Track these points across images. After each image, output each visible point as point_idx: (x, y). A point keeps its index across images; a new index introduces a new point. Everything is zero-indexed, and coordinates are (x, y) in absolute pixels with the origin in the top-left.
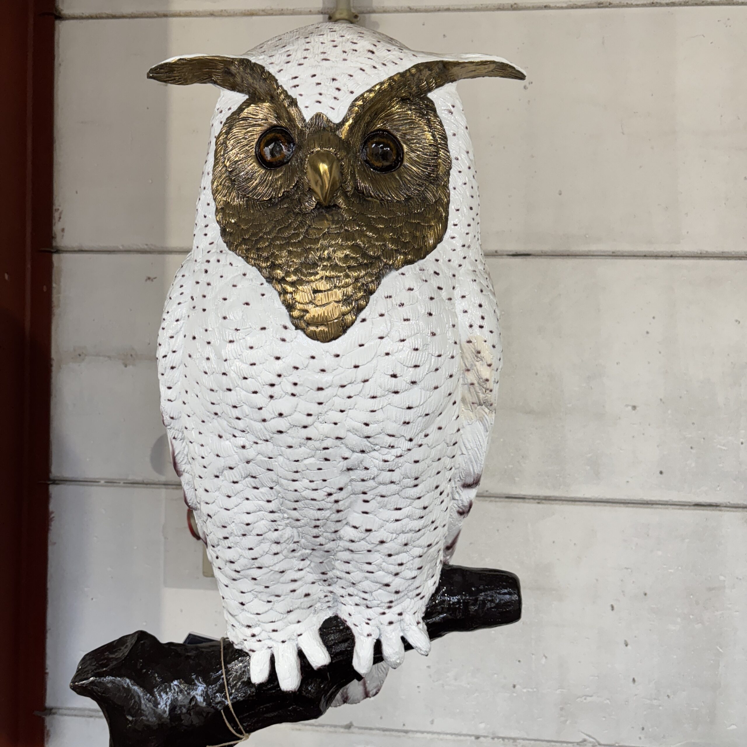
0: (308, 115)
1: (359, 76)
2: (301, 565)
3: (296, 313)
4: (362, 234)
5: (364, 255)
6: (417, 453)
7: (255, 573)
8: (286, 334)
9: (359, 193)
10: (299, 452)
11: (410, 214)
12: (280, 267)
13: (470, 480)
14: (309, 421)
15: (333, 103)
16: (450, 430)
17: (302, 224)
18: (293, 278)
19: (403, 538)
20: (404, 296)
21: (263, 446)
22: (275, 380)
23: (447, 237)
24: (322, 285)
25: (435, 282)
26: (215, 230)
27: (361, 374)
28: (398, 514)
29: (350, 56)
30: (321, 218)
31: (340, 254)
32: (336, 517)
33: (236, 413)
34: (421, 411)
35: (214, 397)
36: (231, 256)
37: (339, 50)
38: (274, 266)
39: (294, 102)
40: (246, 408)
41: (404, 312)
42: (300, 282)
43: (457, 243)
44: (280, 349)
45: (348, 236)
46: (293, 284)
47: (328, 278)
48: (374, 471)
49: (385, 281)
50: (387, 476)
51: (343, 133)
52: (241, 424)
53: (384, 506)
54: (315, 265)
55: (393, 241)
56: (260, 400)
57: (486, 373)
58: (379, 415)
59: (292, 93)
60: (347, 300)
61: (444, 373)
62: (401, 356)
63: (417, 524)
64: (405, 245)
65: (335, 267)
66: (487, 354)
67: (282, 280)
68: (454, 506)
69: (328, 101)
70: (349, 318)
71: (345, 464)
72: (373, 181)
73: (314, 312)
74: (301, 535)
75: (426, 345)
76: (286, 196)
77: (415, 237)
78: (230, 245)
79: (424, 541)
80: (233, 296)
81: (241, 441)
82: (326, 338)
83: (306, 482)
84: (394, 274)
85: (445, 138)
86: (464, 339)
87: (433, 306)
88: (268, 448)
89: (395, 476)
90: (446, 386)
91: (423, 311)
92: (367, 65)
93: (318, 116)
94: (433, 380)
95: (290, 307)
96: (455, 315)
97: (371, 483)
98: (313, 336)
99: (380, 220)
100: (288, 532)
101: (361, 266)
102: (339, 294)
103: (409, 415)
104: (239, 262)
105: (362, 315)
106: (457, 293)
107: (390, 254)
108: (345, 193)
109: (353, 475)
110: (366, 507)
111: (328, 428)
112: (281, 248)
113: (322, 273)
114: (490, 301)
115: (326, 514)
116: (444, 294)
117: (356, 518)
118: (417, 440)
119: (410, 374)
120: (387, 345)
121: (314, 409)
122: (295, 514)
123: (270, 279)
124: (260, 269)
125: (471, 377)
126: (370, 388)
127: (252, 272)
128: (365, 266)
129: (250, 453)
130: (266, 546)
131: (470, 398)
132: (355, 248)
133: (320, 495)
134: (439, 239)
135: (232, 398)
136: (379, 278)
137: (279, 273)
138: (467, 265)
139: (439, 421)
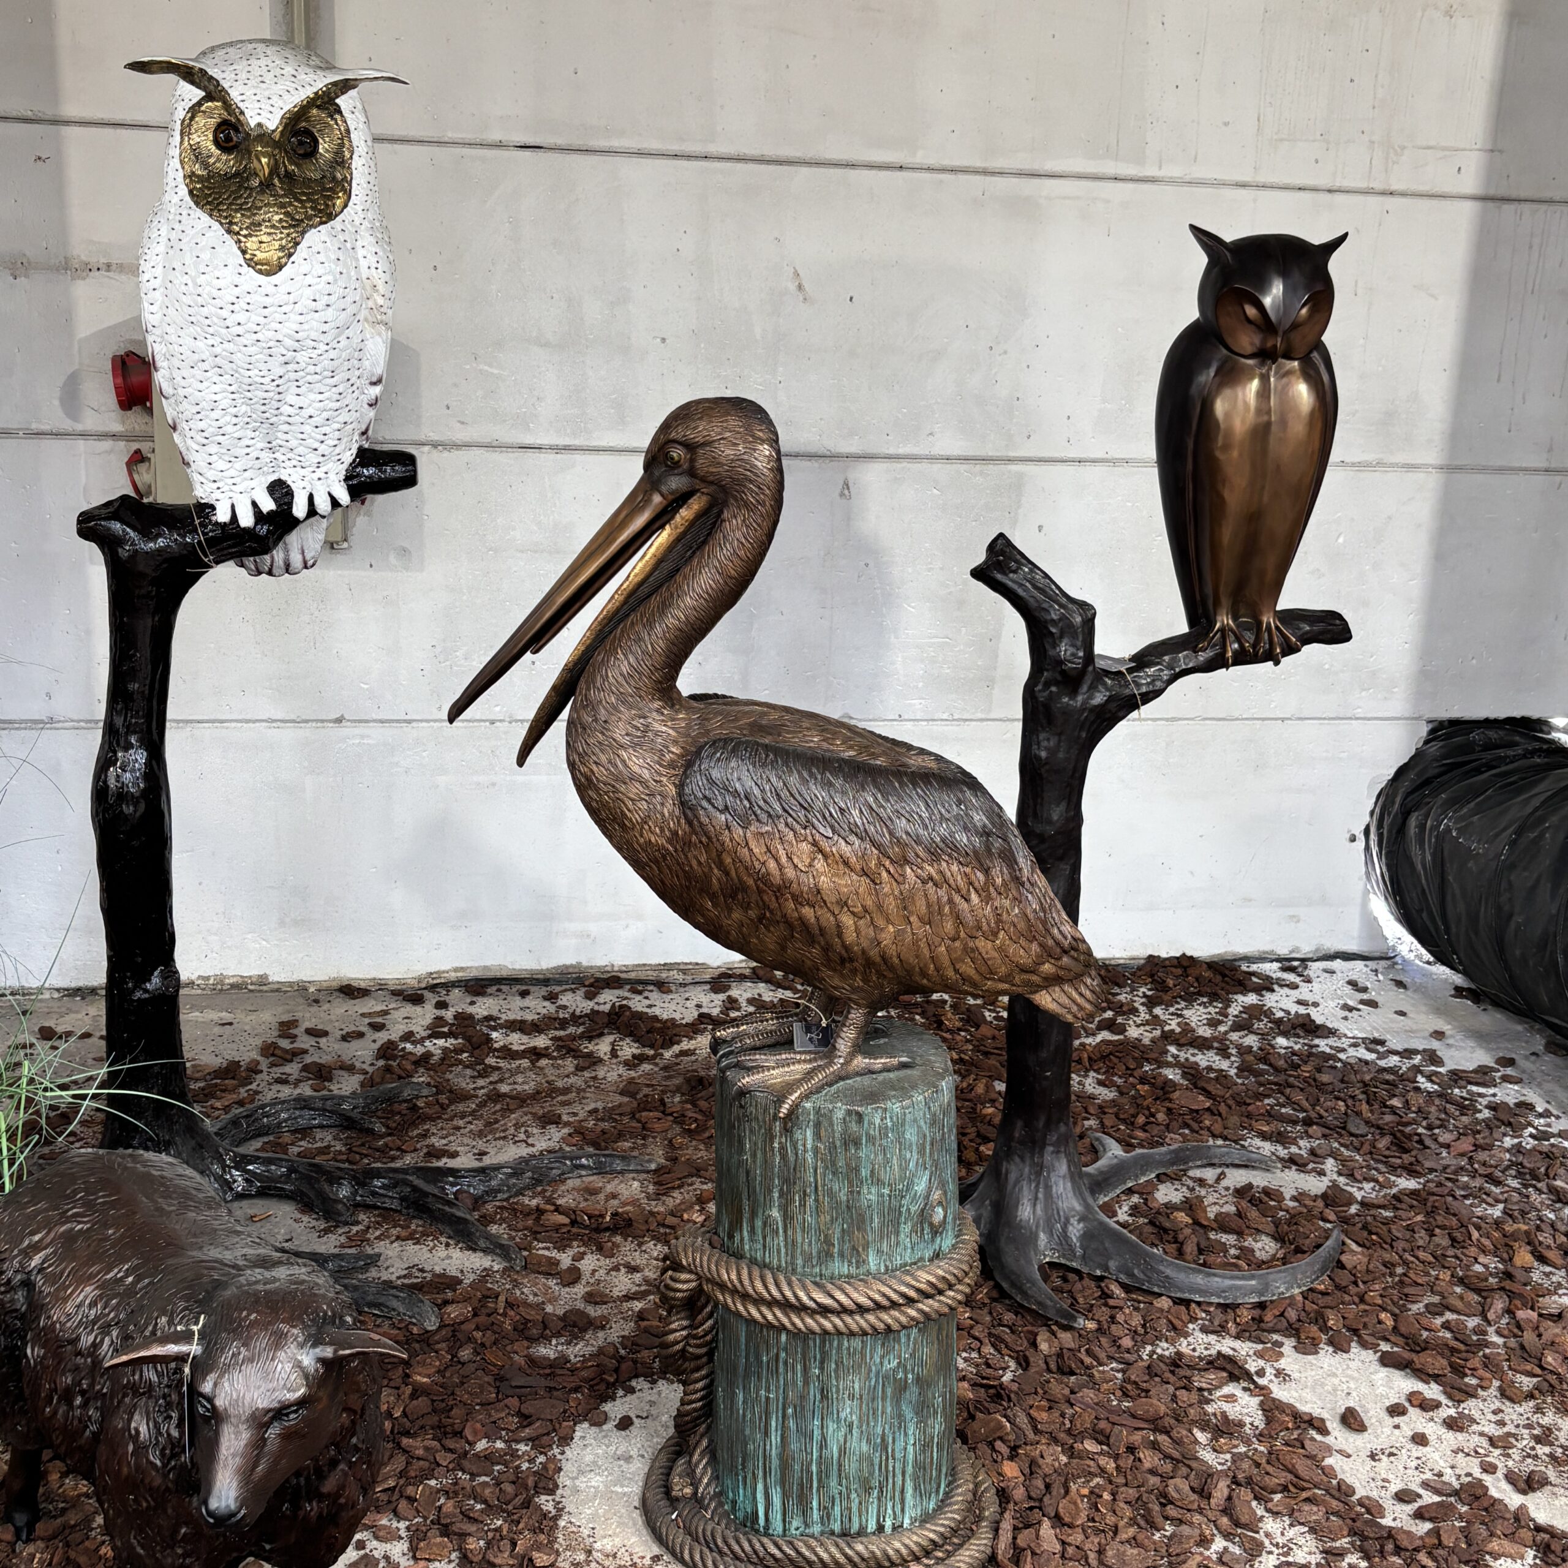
0: (253, 124)
1: (286, 96)
2: (253, 435)
3: (248, 256)
4: (291, 204)
5: (293, 219)
6: (332, 354)
7: (220, 439)
8: (241, 270)
9: (289, 175)
10: (252, 350)
11: (324, 189)
12: (236, 224)
13: (374, 379)
14: (258, 328)
15: (269, 116)
16: (356, 340)
17: (250, 196)
18: (244, 232)
19: (325, 415)
20: (320, 247)
21: (226, 345)
22: (235, 300)
23: (351, 204)
24: (265, 238)
25: (341, 237)
26: (183, 191)
27: (292, 298)
28: (321, 397)
29: (281, 81)
30: (262, 192)
31: (277, 218)
32: (277, 397)
33: (208, 322)
34: (333, 325)
35: (191, 311)
36: (199, 212)
37: (271, 74)
38: (231, 223)
39: (242, 113)
40: (215, 319)
41: (321, 258)
42: (250, 235)
43: (359, 208)
44: (237, 280)
45: (282, 206)
46: (245, 236)
47: (269, 234)
48: (303, 365)
49: (307, 236)
50: (311, 369)
51: (277, 136)
52: (211, 330)
53: (311, 391)
54: (260, 225)
55: (312, 208)
56: (224, 313)
57: (380, 301)
58: (305, 326)
59: (240, 105)
60: (282, 248)
61: (349, 299)
62: (320, 287)
63: (337, 405)
64: (320, 211)
65: (273, 226)
66: (381, 288)
67: (238, 233)
68: (365, 399)
69: (264, 114)
70: (283, 260)
71: (283, 359)
72: (296, 165)
73: (260, 256)
74: (254, 411)
75: (336, 280)
76: (237, 174)
77: (327, 206)
78: (197, 204)
79: (341, 419)
80: (203, 242)
81: (210, 342)
82: (268, 274)
83: (256, 372)
84: (313, 231)
85: (348, 131)
86: (364, 277)
87: (340, 254)
88: (230, 347)
89: (318, 369)
90: (351, 309)
91: (333, 257)
92: (291, 86)
93: (260, 125)
94: (342, 304)
95: (244, 252)
96: (357, 260)
97: (302, 374)
98: (260, 272)
99: (304, 194)
100: (244, 408)
101: (291, 226)
102: (277, 244)
103: (326, 328)
104: (205, 218)
105: (292, 259)
106: (359, 244)
107: (309, 218)
108: (278, 176)
109: (290, 367)
110: (298, 391)
111: (271, 334)
112: (236, 211)
113: (264, 230)
114: (384, 250)
115: (271, 394)
116: (349, 245)
117: (291, 398)
118: (334, 344)
119: (325, 300)
120: (309, 280)
121: (262, 321)
122: (249, 395)
123: (229, 231)
124: (221, 224)
125: (370, 304)
126: (298, 308)
127: (216, 226)
128: (294, 226)
129: (218, 350)
130: (228, 418)
131: (370, 319)
132: (287, 214)
133: (266, 380)
134: (346, 206)
135: (205, 311)
136: (303, 233)
137: (236, 228)
138: (366, 223)
139: (348, 333)
